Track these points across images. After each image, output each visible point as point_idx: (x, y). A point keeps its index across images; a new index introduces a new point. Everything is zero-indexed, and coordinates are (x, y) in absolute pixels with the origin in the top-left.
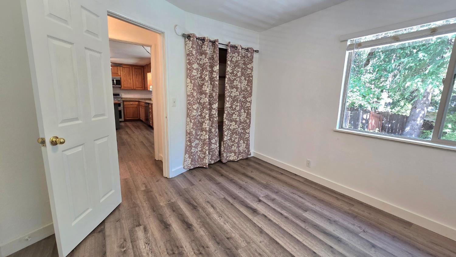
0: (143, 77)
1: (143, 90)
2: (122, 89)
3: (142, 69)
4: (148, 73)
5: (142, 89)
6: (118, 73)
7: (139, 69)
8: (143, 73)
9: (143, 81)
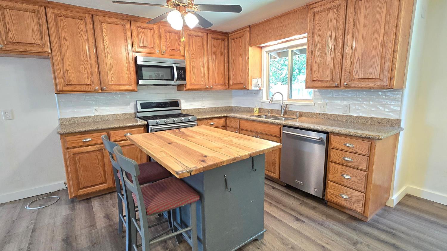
0: (226, 60)
1: (226, 89)
2: (188, 90)
3: (226, 40)
4: (250, 46)
5: (223, 87)
6: (179, 50)
7: (220, 39)
8: (226, 51)
9: (226, 67)
